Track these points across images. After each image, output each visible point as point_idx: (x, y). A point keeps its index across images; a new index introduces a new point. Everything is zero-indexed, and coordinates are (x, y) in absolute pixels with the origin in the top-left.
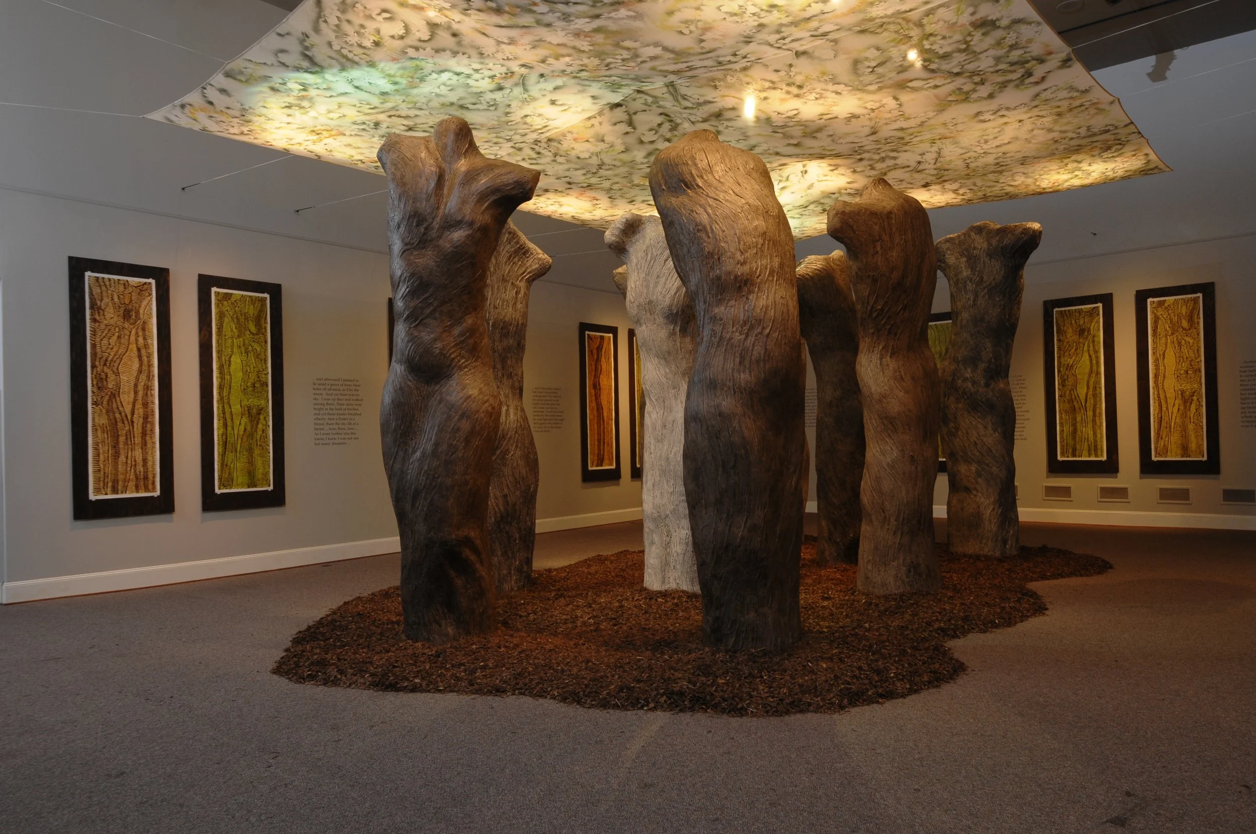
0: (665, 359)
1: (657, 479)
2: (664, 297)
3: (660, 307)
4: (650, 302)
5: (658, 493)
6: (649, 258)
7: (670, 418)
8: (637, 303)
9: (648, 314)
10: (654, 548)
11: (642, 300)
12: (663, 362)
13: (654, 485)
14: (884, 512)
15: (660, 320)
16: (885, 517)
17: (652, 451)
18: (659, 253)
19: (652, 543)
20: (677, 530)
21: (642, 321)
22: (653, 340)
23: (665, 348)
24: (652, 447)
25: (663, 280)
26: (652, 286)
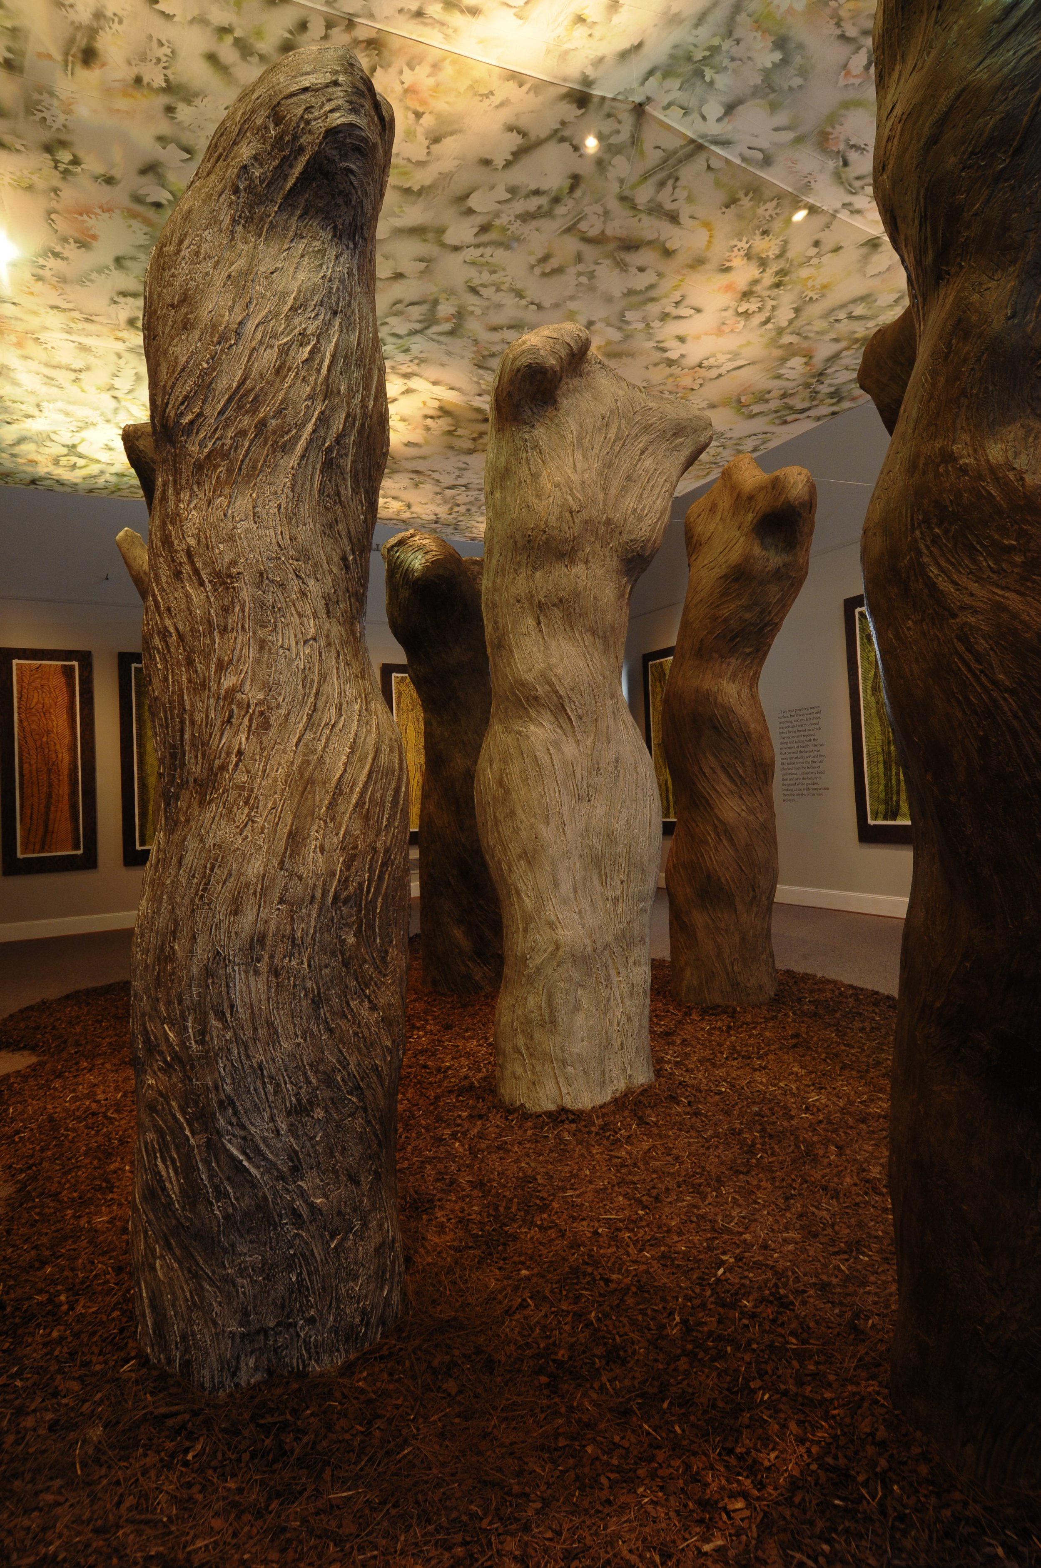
0: (605, 638)
1: (579, 875)
2: (640, 520)
3: (625, 537)
4: (609, 522)
5: (585, 905)
6: (612, 435)
7: (610, 755)
8: (585, 514)
9: (598, 544)
10: (579, 1019)
11: (594, 513)
12: (599, 643)
13: (575, 891)
14: (754, 890)
15: (613, 563)
16: (755, 897)
17: (566, 819)
18: (634, 433)
19: (577, 1008)
20: (622, 970)
21: (580, 554)
22: (595, 598)
23: (609, 618)
24: (565, 811)
25: (636, 488)
26: (613, 491)
